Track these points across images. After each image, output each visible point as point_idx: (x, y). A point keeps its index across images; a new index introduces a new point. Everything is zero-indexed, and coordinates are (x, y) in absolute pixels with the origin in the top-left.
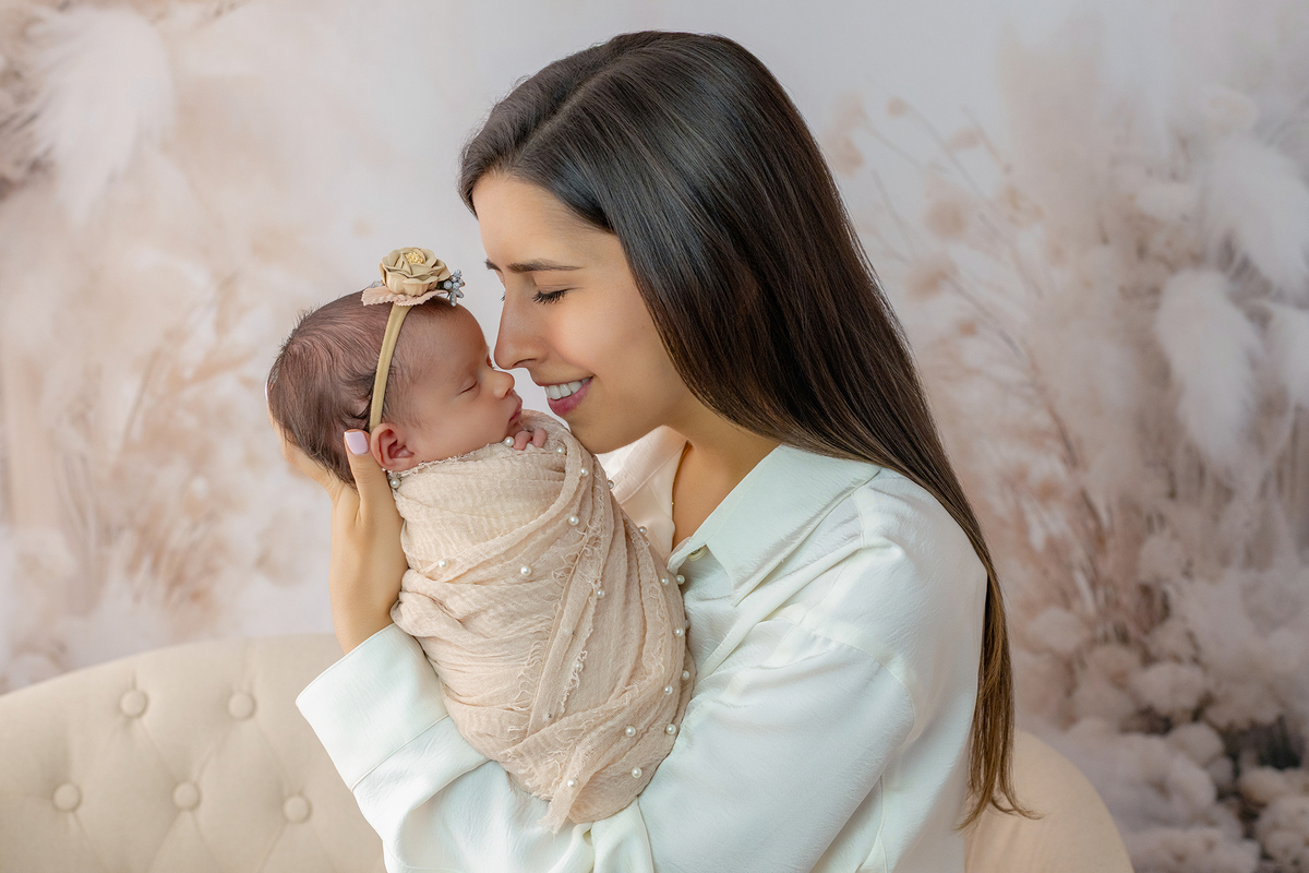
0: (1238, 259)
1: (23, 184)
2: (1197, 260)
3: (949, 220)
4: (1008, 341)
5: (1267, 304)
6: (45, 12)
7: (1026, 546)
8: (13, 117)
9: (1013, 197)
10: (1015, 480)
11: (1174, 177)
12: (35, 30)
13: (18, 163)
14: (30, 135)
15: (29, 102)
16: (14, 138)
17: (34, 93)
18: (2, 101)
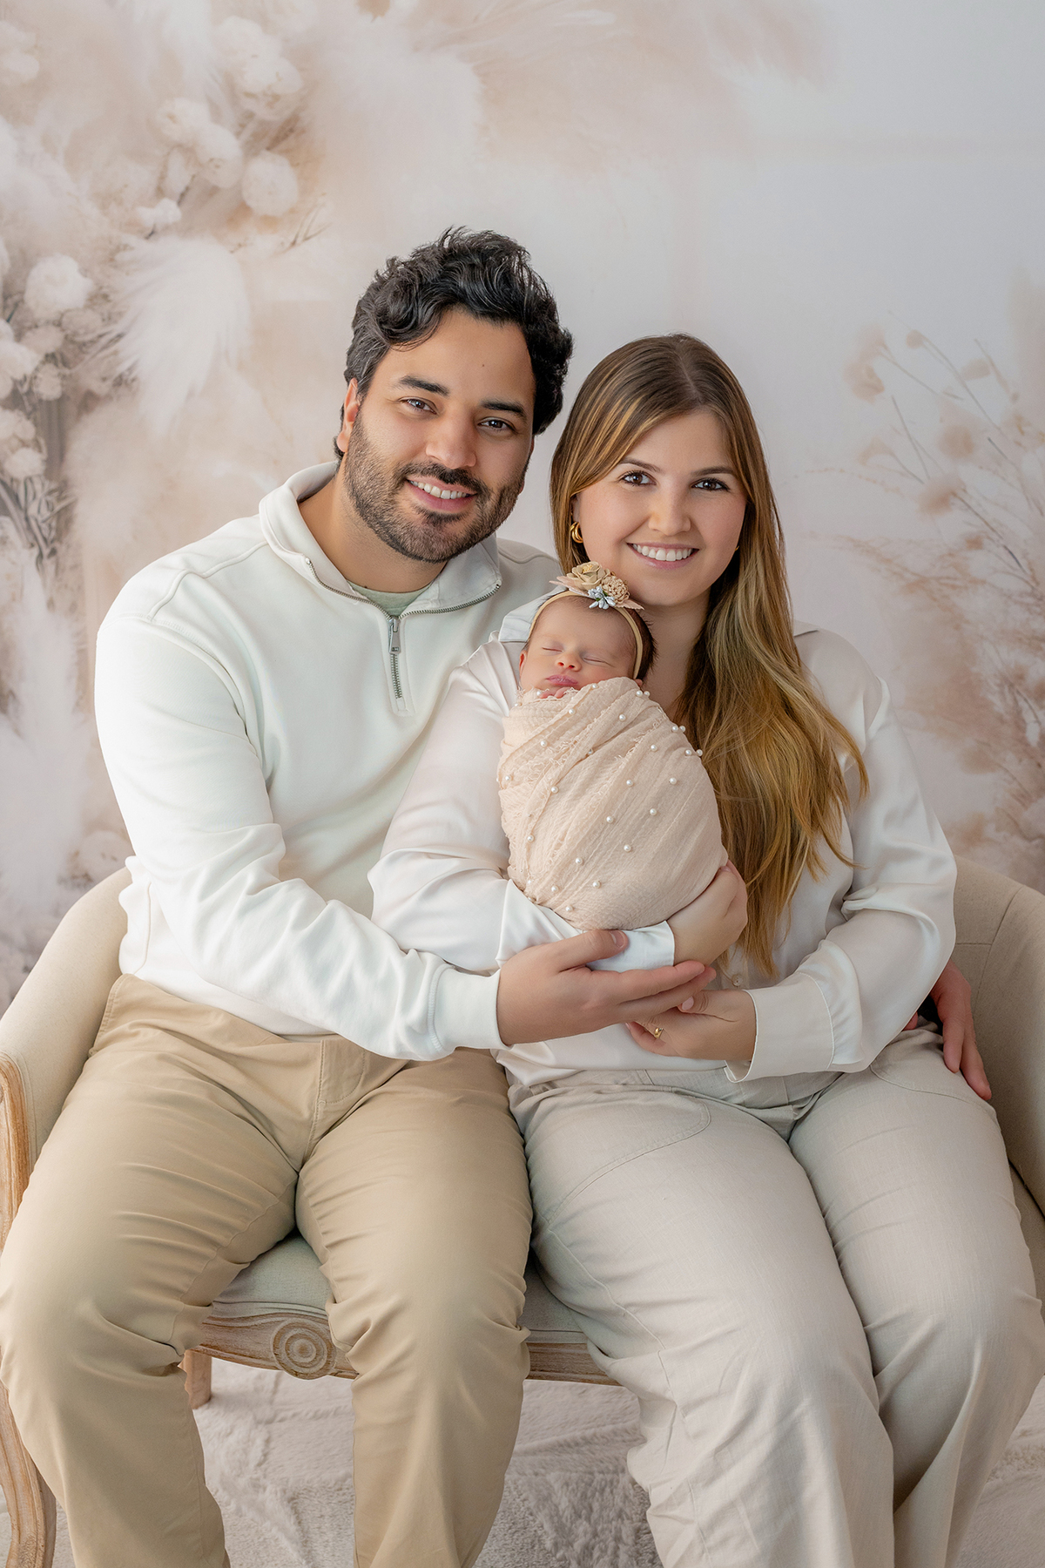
1: (109, 397)
3: (960, 443)
4: (1011, 553)
6: (133, 240)
7: (1023, 741)
8: (101, 336)
9: (1019, 422)
10: (1013, 681)
12: (121, 257)
13: (104, 379)
14: (116, 353)
15: (116, 322)
16: (101, 355)
17: (120, 314)
18: (91, 322)
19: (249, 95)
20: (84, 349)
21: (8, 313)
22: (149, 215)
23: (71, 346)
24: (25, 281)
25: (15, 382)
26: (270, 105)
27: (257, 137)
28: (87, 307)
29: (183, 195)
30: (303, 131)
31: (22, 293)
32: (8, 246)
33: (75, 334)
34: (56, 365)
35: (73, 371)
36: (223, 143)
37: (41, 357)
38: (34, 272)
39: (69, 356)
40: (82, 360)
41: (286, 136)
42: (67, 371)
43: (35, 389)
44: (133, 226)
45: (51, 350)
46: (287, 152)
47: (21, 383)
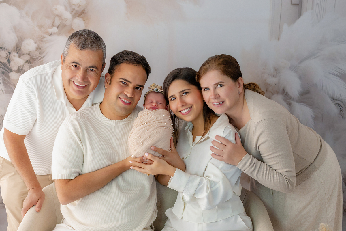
0: (285, 92)
2: (278, 92)
5: (290, 101)
6: (46, 36)
8: (39, 57)
11: (274, 76)
12: (43, 40)
14: (42, 61)
15: (42, 54)
16: (39, 61)
17: (43, 52)
18: (37, 53)
19: (74, 5)
20: (35, 60)
21: (17, 52)
22: (50, 31)
23: (32, 59)
24: (21, 44)
25: (19, 67)
26: (78, 7)
27: (75, 14)
28: (36, 50)
29: (58, 26)
30: (86, 13)
31: (21, 47)
32: (17, 37)
33: (33, 56)
34: (28, 63)
35: (32, 64)
36: (68, 15)
37: (25, 61)
38: (23, 43)
39: (31, 61)
40: (34, 62)
41: (82, 14)
42: (31, 65)
43: (23, 69)
44: (47, 33)
45: (27, 60)
46: (82, 17)
47: (20, 67)
